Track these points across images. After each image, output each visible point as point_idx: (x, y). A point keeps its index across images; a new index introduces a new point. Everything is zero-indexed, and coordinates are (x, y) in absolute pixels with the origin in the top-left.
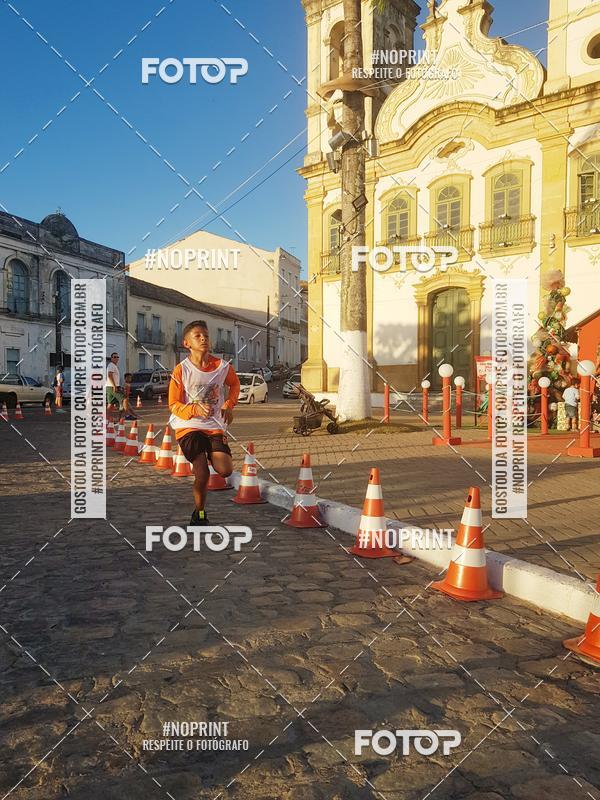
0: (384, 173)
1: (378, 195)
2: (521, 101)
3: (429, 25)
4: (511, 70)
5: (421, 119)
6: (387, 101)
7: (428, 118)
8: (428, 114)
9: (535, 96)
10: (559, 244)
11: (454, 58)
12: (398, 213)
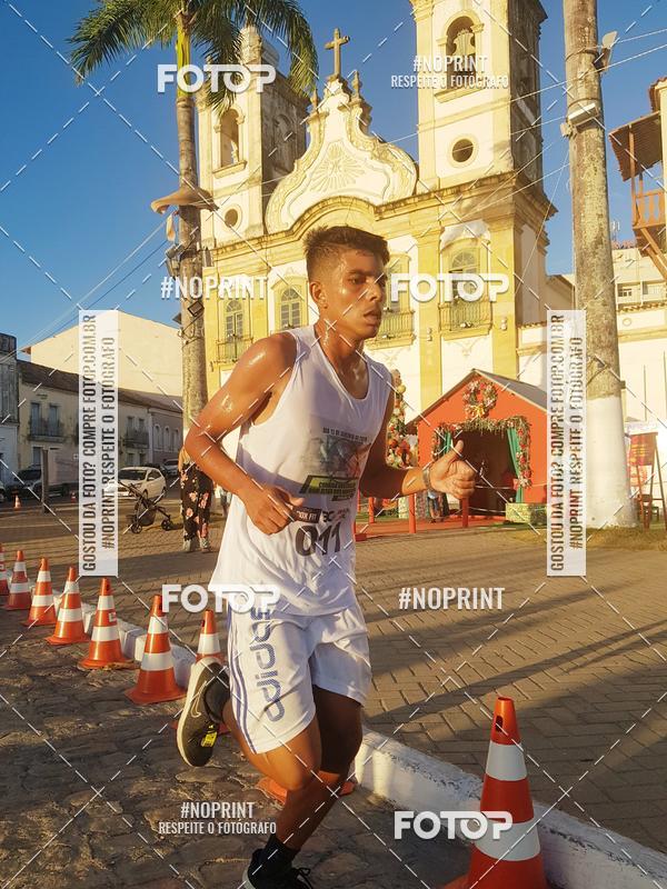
0: (275, 263)
1: (270, 284)
2: (397, 199)
3: (312, 119)
4: (388, 168)
5: (307, 211)
6: (276, 191)
7: (314, 210)
8: (313, 207)
9: (410, 194)
10: (436, 336)
11: (336, 152)
12: (290, 303)
